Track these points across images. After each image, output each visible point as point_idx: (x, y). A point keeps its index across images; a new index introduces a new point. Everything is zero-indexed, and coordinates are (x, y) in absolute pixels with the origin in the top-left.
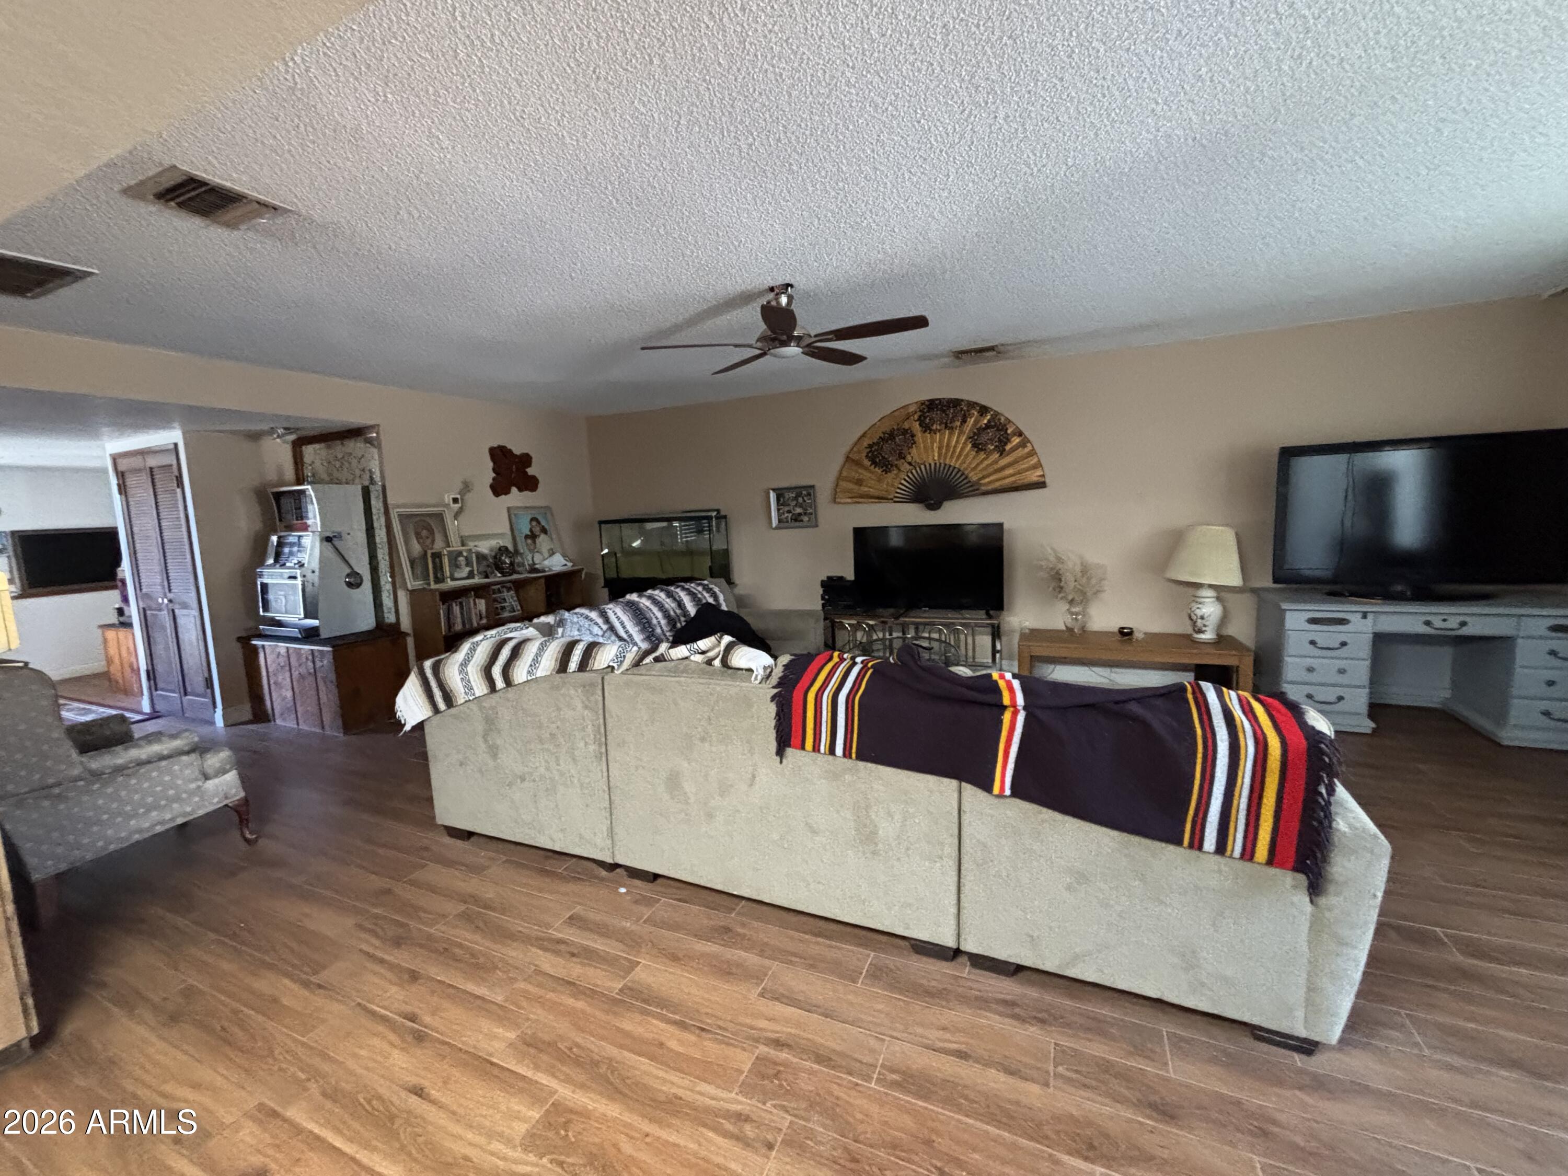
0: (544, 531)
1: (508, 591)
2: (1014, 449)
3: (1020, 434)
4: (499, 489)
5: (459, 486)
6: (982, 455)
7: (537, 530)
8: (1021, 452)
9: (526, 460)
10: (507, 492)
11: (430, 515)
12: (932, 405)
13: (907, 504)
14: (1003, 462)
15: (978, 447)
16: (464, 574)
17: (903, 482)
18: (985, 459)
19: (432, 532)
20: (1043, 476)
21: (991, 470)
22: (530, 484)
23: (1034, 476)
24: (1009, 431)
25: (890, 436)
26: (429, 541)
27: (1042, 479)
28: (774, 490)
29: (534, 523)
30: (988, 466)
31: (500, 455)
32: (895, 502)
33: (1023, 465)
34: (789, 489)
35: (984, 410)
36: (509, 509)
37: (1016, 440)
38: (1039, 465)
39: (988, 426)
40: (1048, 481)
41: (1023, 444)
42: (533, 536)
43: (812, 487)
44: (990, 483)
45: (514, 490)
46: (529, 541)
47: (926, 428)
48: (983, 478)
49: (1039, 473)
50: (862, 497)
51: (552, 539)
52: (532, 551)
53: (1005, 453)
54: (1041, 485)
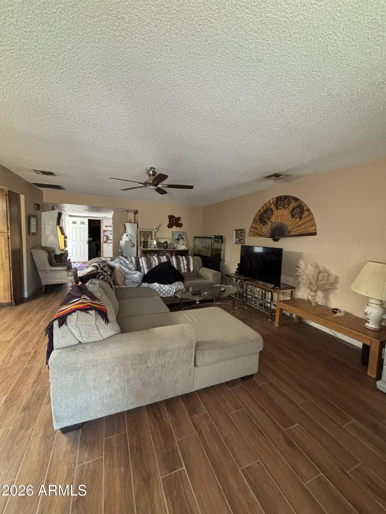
0: (182, 238)
1: (168, 253)
2: (305, 217)
3: (308, 210)
4: (170, 226)
5: (158, 225)
6: (294, 219)
7: (180, 238)
8: (308, 218)
9: (179, 219)
10: (172, 227)
11: (148, 232)
12: (279, 199)
13: (269, 238)
14: (300, 223)
15: (293, 216)
16: (153, 247)
17: (269, 229)
18: (294, 221)
19: (148, 236)
20: (316, 230)
21: (296, 226)
22: (180, 225)
23: (311, 230)
24: (304, 209)
25: (266, 212)
26: (146, 238)
27: (314, 231)
28: (235, 230)
29: (180, 236)
30: (296, 224)
31: (171, 217)
32: (266, 237)
33: (307, 225)
34: (239, 230)
35: (296, 200)
36: (172, 232)
37: (306, 213)
38: (314, 225)
39: (297, 207)
40: (318, 232)
41: (309, 215)
42: (178, 240)
43: (243, 230)
44: (295, 231)
45: (174, 227)
46: (177, 241)
47: (277, 208)
48: (293, 229)
49: (314, 228)
50: (257, 234)
51: (184, 240)
52: (177, 244)
53: (302, 219)
54: (315, 234)
